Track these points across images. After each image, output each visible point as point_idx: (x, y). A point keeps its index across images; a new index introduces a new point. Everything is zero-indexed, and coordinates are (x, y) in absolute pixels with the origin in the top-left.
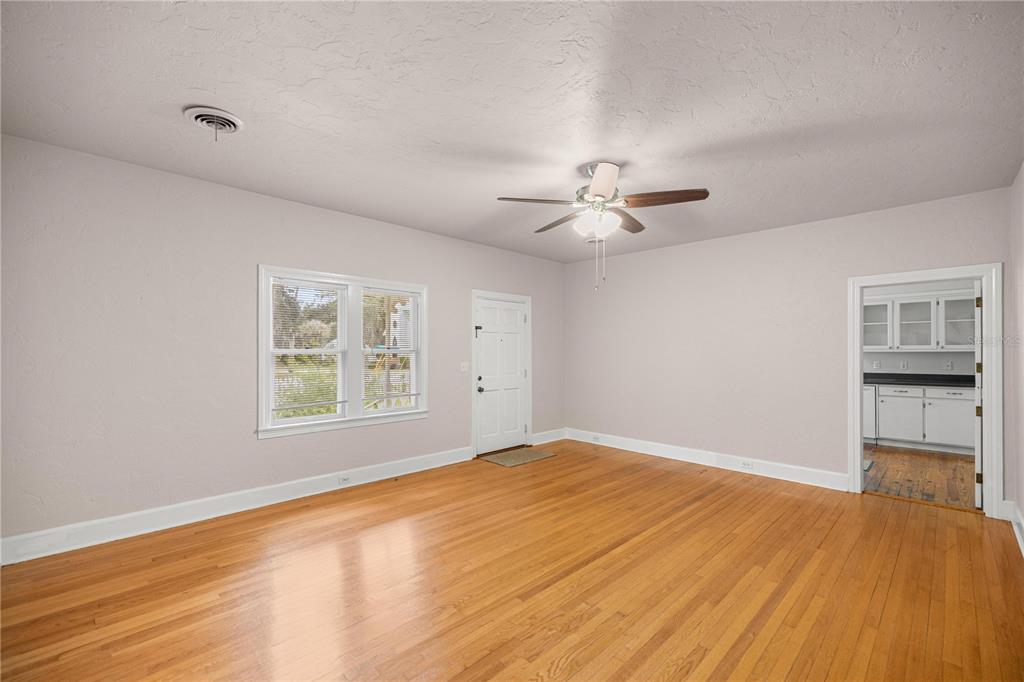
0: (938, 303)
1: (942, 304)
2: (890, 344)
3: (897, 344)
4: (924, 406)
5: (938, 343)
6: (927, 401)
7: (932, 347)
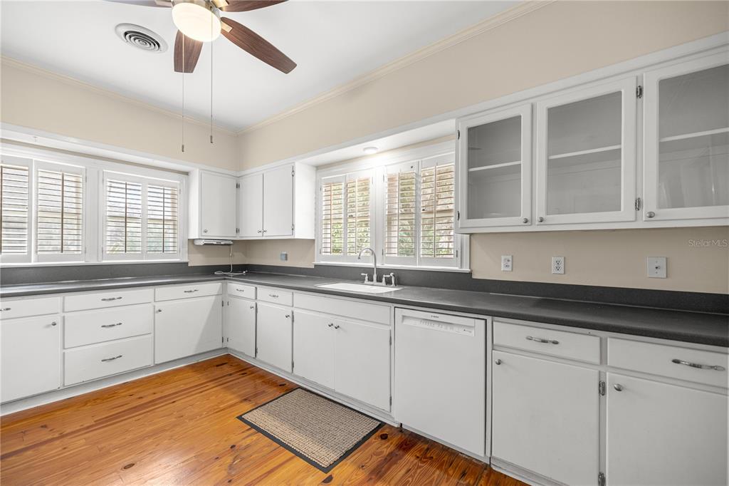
0: (640, 92)
1: (652, 93)
2: (525, 213)
3: (540, 212)
4: (602, 389)
5: (638, 204)
6: (611, 379)
7: (624, 217)
